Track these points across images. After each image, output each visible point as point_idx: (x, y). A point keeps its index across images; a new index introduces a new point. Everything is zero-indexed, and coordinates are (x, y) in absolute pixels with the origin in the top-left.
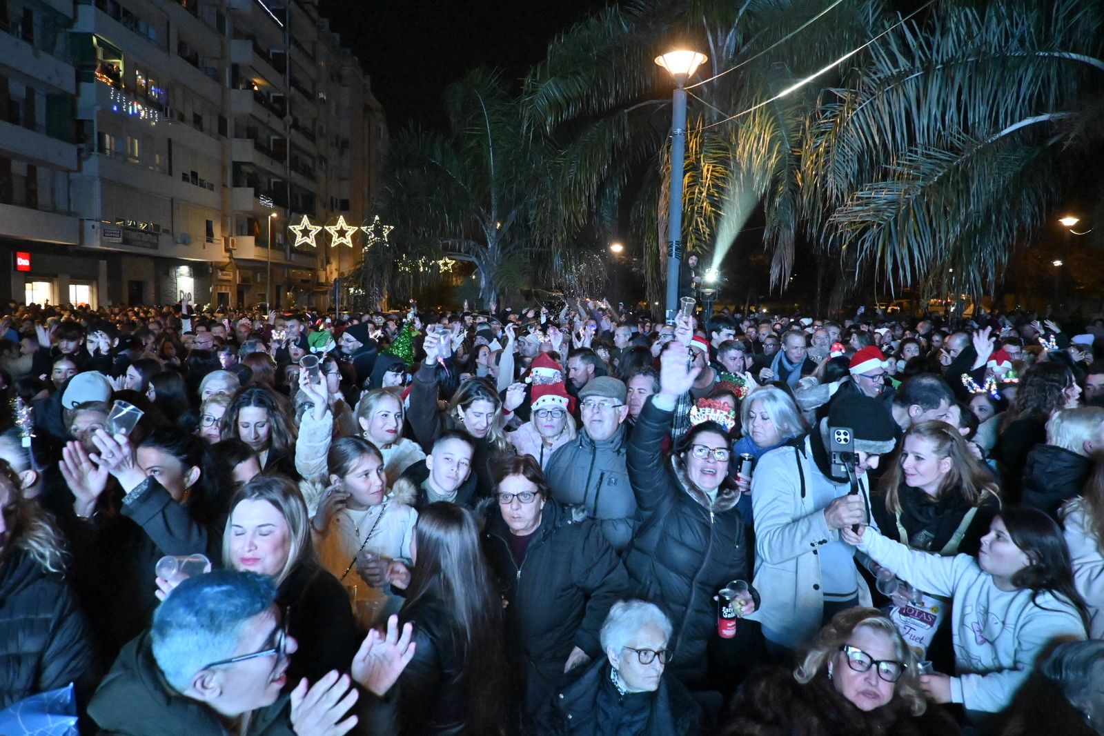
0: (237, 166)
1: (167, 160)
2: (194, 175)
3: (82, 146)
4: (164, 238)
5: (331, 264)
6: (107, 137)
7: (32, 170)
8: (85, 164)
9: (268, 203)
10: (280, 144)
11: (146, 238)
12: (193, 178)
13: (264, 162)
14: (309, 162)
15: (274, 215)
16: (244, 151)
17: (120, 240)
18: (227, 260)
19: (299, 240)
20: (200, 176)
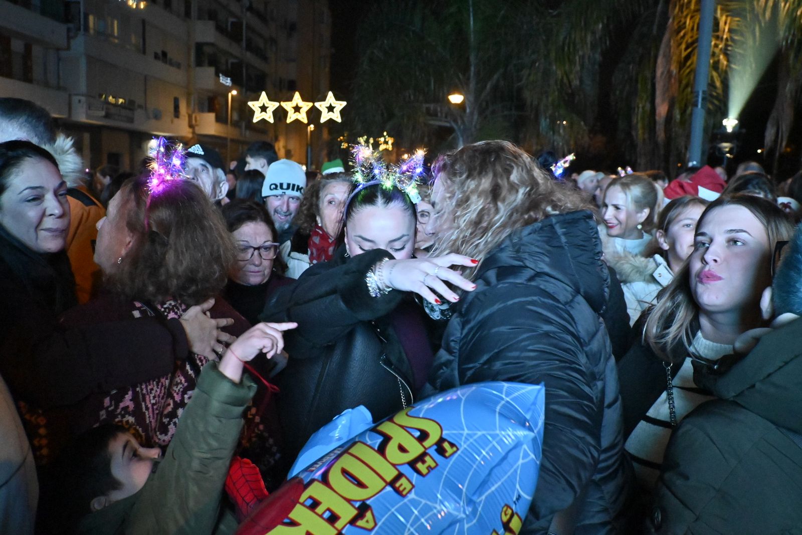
0: (199, 47)
1: (141, 40)
2: (164, 54)
3: (71, 25)
4: (139, 114)
5: (279, 141)
6: (91, 18)
7: (28, 48)
8: (73, 42)
9: (227, 81)
10: (237, 26)
11: (124, 112)
12: (163, 56)
13: (223, 43)
14: (261, 43)
15: (234, 92)
16: (206, 32)
17: (103, 113)
18: (190, 136)
19: (258, 117)
20: (169, 56)
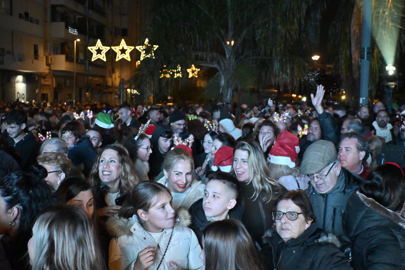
0: (54, 8)
1: (9, 5)
2: (27, 14)
4: (7, 58)
5: (116, 73)
9: (75, 32)
12: (26, 16)
15: (78, 40)
18: (47, 71)
19: (95, 57)
20: (30, 15)
